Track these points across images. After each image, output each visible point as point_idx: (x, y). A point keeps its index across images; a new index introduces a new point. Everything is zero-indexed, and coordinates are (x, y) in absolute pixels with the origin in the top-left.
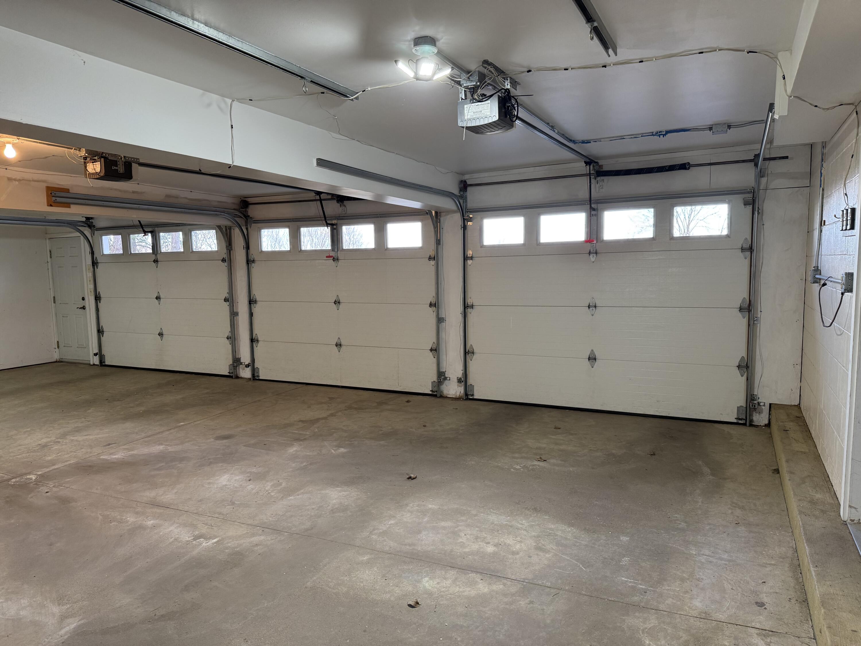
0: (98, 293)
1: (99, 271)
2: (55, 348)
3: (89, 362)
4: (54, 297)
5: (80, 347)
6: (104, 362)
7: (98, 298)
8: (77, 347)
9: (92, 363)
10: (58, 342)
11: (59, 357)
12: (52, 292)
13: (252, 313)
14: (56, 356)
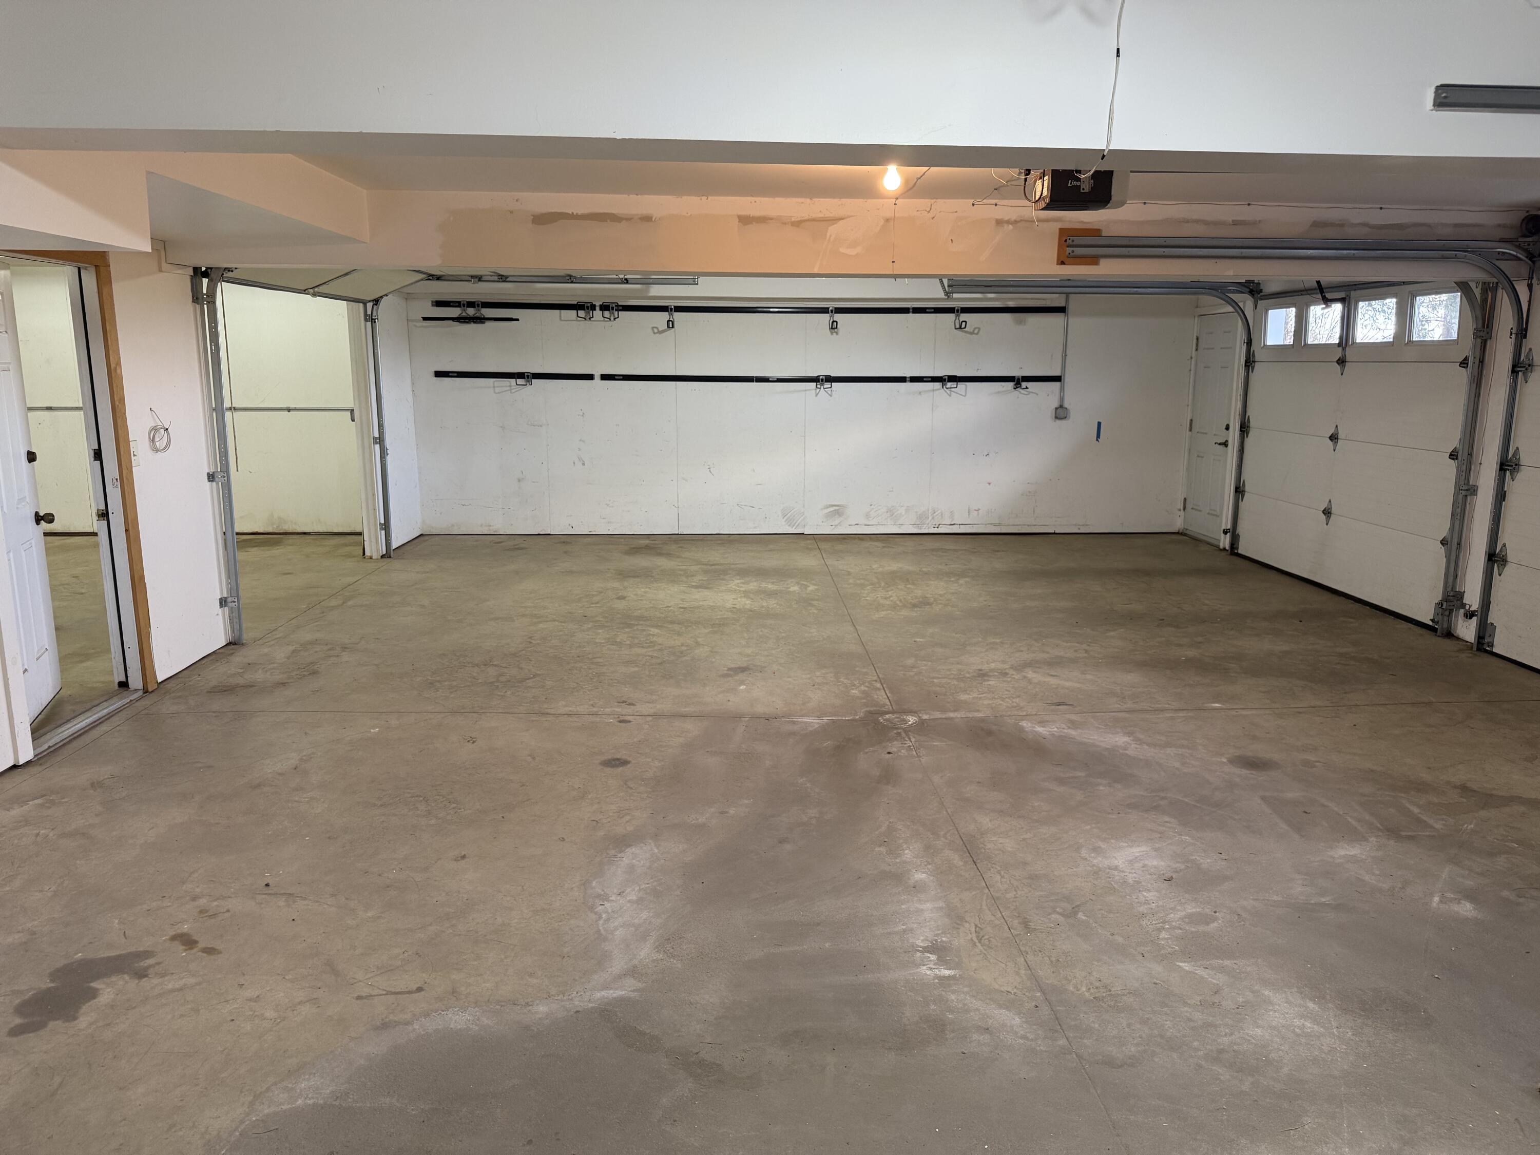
0: (1247, 417)
1: (1255, 376)
2: (1180, 510)
3: (1216, 543)
4: (1191, 420)
5: (1212, 514)
6: (1237, 549)
7: (1244, 428)
8: (1209, 514)
9: (1221, 546)
10: (1185, 499)
11: (1182, 527)
12: (1189, 410)
13: (1505, 492)
14: (1178, 524)
